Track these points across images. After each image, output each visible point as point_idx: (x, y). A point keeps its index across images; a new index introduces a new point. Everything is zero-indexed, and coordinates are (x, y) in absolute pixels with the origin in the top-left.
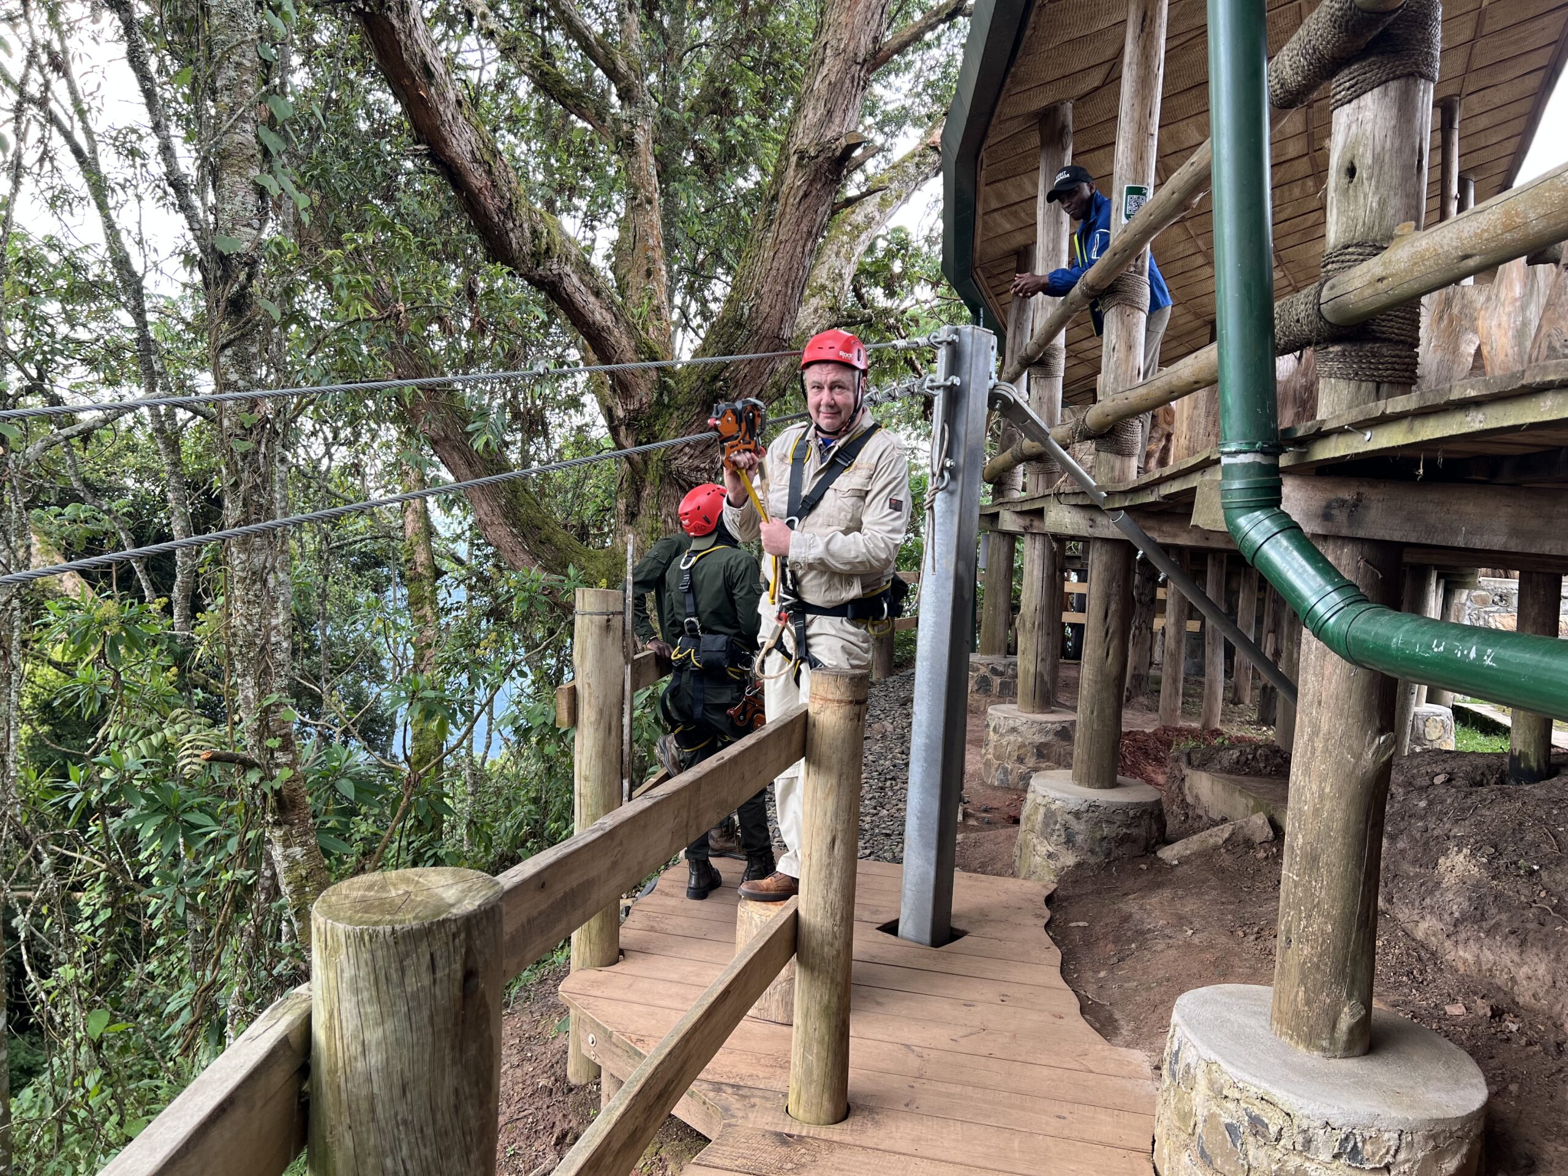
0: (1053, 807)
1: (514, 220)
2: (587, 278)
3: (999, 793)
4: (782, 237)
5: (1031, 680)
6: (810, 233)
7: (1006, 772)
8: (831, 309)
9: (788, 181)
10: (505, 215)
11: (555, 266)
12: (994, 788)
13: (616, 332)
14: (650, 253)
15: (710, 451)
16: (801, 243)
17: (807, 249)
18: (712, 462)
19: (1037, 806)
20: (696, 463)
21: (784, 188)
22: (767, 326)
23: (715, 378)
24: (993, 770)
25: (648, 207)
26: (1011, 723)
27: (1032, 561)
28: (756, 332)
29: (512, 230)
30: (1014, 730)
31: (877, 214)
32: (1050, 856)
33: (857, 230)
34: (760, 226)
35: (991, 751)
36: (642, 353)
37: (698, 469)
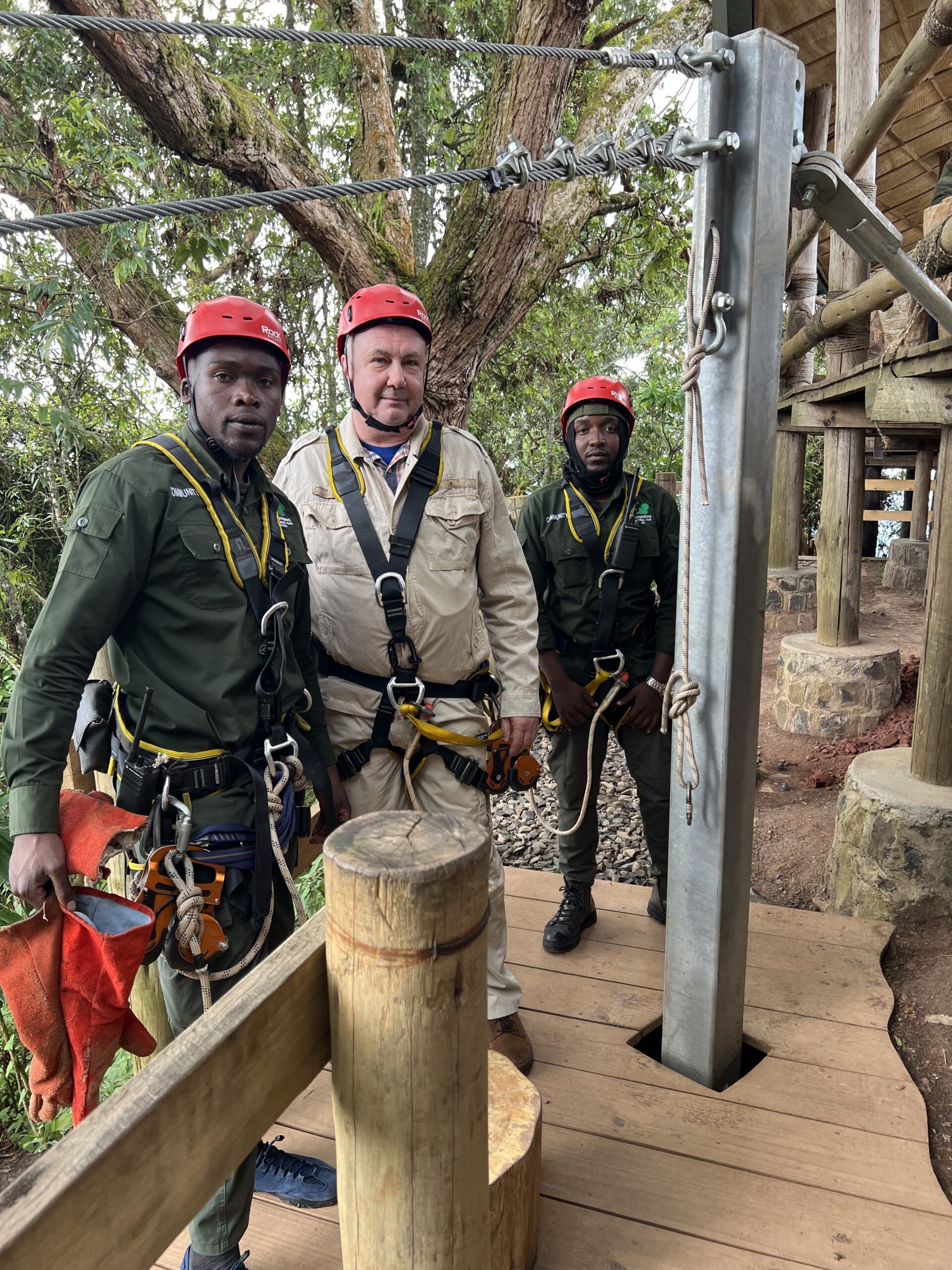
0: (888, 817)
1: (171, 81)
2: (300, 169)
3: (797, 743)
4: (521, 96)
5: (834, 608)
6: (553, 85)
7: (804, 717)
8: (591, 193)
9: (524, 22)
10: (157, 73)
11: (251, 151)
12: (790, 735)
13: (344, 233)
14: (381, 142)
15: (460, 363)
16: (544, 100)
17: (552, 107)
18: (463, 375)
19: (861, 813)
20: (445, 377)
21: (520, 30)
22: (511, 208)
23: (457, 277)
24: (789, 714)
25: (375, 87)
26: (810, 660)
27: (835, 463)
28: (499, 218)
29: (171, 94)
30: (814, 668)
31: (640, 80)
32: (882, 883)
33: (618, 100)
34: (496, 87)
35: (786, 691)
36: (378, 257)
37: (447, 385)
